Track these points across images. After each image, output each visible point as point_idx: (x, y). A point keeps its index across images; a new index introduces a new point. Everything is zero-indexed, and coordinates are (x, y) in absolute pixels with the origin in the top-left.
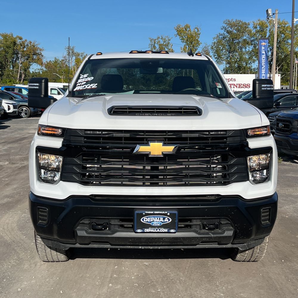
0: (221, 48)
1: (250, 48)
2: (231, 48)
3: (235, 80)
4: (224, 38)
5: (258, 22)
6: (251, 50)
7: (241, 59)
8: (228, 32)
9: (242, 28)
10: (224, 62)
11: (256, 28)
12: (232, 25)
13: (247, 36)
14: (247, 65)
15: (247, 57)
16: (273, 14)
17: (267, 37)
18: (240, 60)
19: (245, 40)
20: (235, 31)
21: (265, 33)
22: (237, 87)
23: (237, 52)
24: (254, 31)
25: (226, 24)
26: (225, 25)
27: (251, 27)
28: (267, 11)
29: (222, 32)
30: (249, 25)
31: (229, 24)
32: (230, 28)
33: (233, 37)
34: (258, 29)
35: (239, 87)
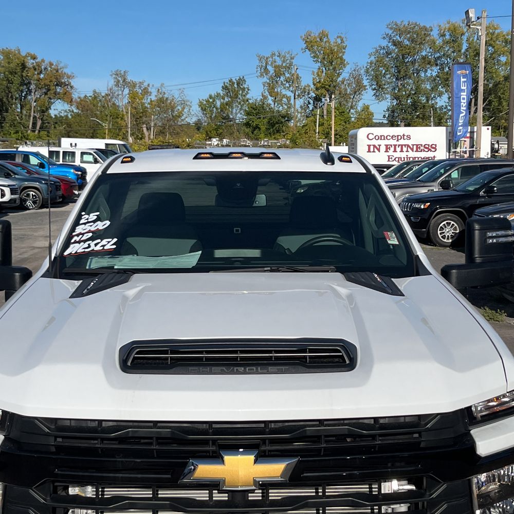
0: (384, 71)
1: (433, 71)
2: (399, 72)
3: (409, 137)
4: (388, 54)
5: (447, 26)
6: (434, 74)
7: (418, 91)
8: (395, 44)
9: (419, 36)
10: (388, 96)
11: (444, 35)
12: (401, 31)
13: (428, 50)
14: (428, 101)
15: (428, 87)
16: (478, 18)
17: (463, 51)
18: (415, 93)
19: (424, 58)
20: (407, 42)
21: (460, 46)
22: (412, 150)
23: (410, 78)
24: (439, 42)
25: (391, 28)
26: (390, 32)
27: (435, 34)
28: (467, 13)
29: (385, 43)
30: (432, 30)
31: (395, 30)
32: (398, 37)
33: (404, 52)
34: (448, 37)
35: (417, 151)
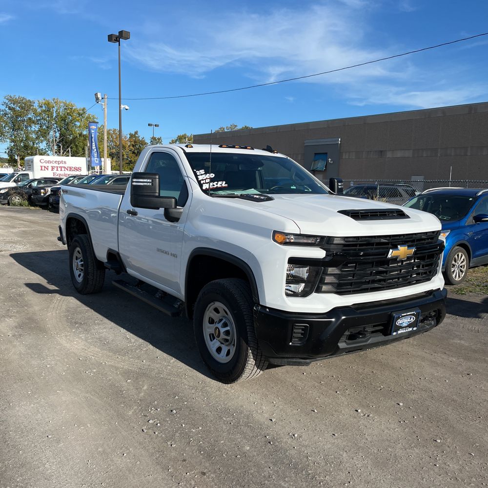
0: (4, 125)
1: (35, 128)
2: (14, 126)
3: (65, 163)
4: (6, 114)
5: (44, 101)
6: (37, 129)
7: (27, 138)
8: (10, 108)
9: (26, 106)
10: (8, 140)
11: (41, 107)
12: (15, 102)
13: (32, 114)
14: (33, 144)
15: (34, 136)
16: (102, 98)
17: (54, 117)
18: (26, 140)
19: (30, 119)
20: (18, 108)
21: (52, 114)
22: (67, 170)
23: (22, 130)
24: (39, 110)
25: (7, 99)
26: (7, 101)
27: (36, 106)
28: (96, 95)
29: (3, 108)
30: (34, 103)
31: (10, 100)
32: (12, 105)
33: (17, 114)
34: (44, 108)
35: (70, 170)
